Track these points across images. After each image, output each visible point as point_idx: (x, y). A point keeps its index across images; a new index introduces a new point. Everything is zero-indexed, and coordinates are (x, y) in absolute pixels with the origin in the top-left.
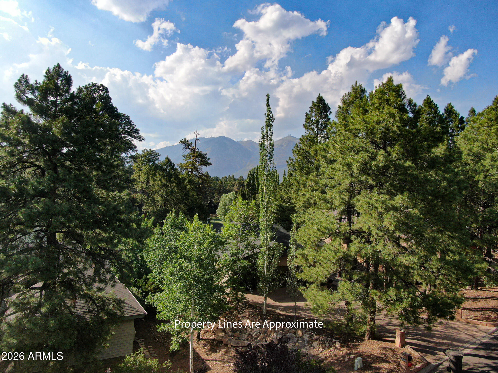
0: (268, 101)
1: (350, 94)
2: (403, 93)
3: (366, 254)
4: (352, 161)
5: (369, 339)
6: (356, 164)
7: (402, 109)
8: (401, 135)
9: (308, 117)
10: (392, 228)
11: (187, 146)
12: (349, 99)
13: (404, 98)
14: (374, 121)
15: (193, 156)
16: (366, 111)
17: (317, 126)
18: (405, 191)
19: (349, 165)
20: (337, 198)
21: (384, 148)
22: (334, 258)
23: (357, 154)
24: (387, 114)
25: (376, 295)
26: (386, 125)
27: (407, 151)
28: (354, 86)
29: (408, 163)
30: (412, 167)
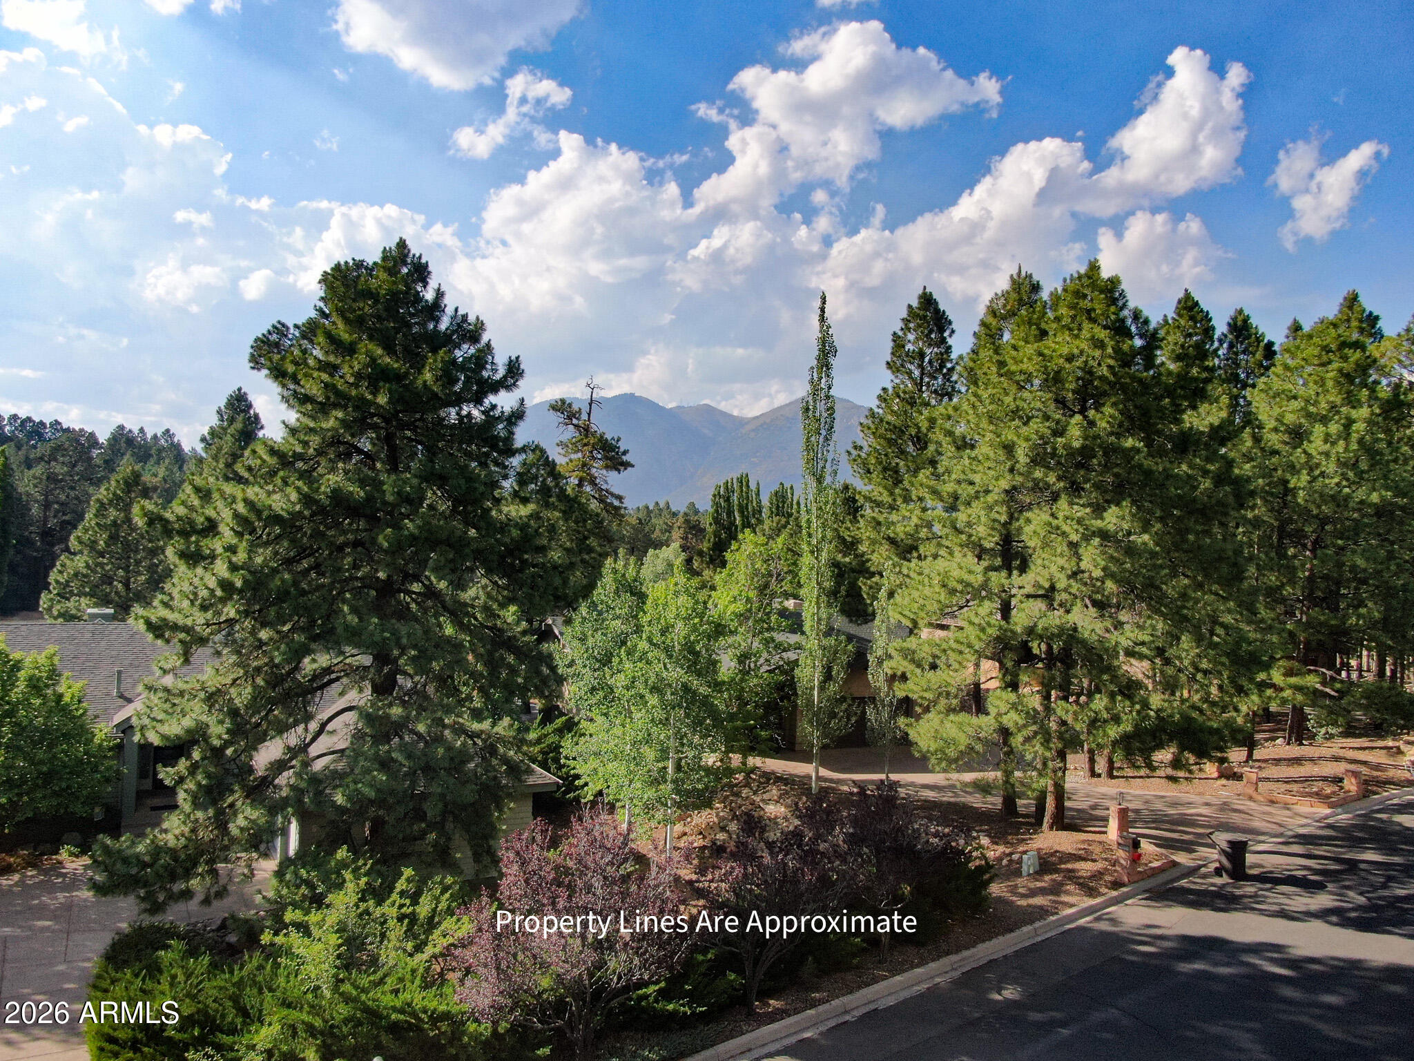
0: (823, 310)
1: (1005, 295)
2: (1122, 294)
3: (1046, 629)
4: (1015, 439)
5: (1051, 828)
6: (1024, 444)
7: (1120, 330)
8: (1116, 385)
9: (898, 343)
10: (1097, 573)
11: (569, 418)
12: (1005, 306)
13: (1124, 305)
14: (1061, 356)
15: (585, 445)
16: (1044, 333)
17: (921, 366)
18: (1124, 499)
19: (1009, 449)
20: (983, 519)
21: (1083, 411)
22: (980, 639)
23: (1025, 424)
24: (1087, 340)
25: (1067, 712)
26: (1086, 362)
27: (1130, 418)
28: (1015, 277)
29: (1129, 442)
30: (1138, 451)
